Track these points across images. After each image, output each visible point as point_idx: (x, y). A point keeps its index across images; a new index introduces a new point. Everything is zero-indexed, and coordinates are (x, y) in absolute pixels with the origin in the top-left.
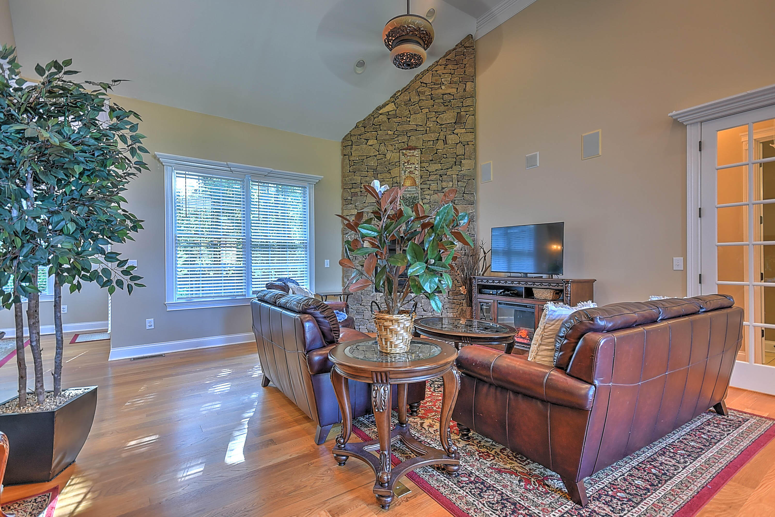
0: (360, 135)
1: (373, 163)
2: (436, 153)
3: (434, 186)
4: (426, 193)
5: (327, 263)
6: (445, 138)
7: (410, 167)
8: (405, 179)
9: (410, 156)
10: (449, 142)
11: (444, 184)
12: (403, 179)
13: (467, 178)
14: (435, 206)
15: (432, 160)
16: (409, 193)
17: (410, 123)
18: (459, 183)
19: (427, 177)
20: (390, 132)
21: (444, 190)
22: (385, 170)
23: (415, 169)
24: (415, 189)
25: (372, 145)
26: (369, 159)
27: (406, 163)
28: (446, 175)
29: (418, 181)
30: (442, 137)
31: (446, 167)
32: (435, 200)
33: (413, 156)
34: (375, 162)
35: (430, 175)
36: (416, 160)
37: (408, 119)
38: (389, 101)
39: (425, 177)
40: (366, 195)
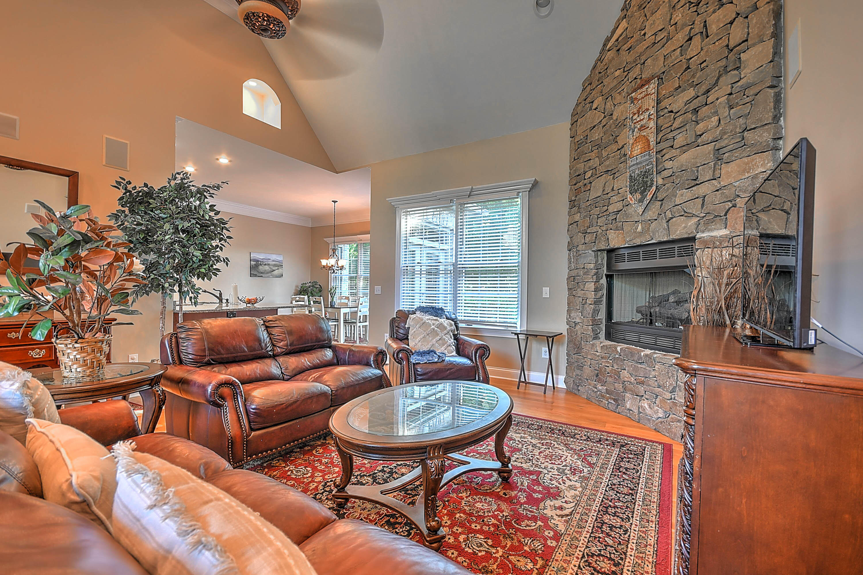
0: (585, 100)
1: (596, 135)
2: (688, 68)
3: (680, 140)
4: (667, 157)
5: (546, 292)
6: (705, 26)
7: (642, 117)
8: (633, 144)
9: (642, 98)
10: (713, 29)
11: (701, 127)
12: (631, 145)
13: (752, 93)
14: (681, 177)
15: (680, 87)
16: (639, 166)
17: (647, 36)
18: (732, 111)
19: (670, 124)
20: (617, 73)
21: (699, 141)
22: (609, 141)
23: (650, 119)
24: (647, 157)
25: (597, 108)
26: (592, 131)
27: (635, 114)
28: (706, 104)
29: (652, 139)
30: (698, 27)
31: (704, 88)
32: (682, 165)
33: (647, 95)
34: (600, 132)
35: (675, 119)
36: (651, 101)
37: (643, 32)
38: (618, 20)
39: (666, 126)
40: (589, 188)
